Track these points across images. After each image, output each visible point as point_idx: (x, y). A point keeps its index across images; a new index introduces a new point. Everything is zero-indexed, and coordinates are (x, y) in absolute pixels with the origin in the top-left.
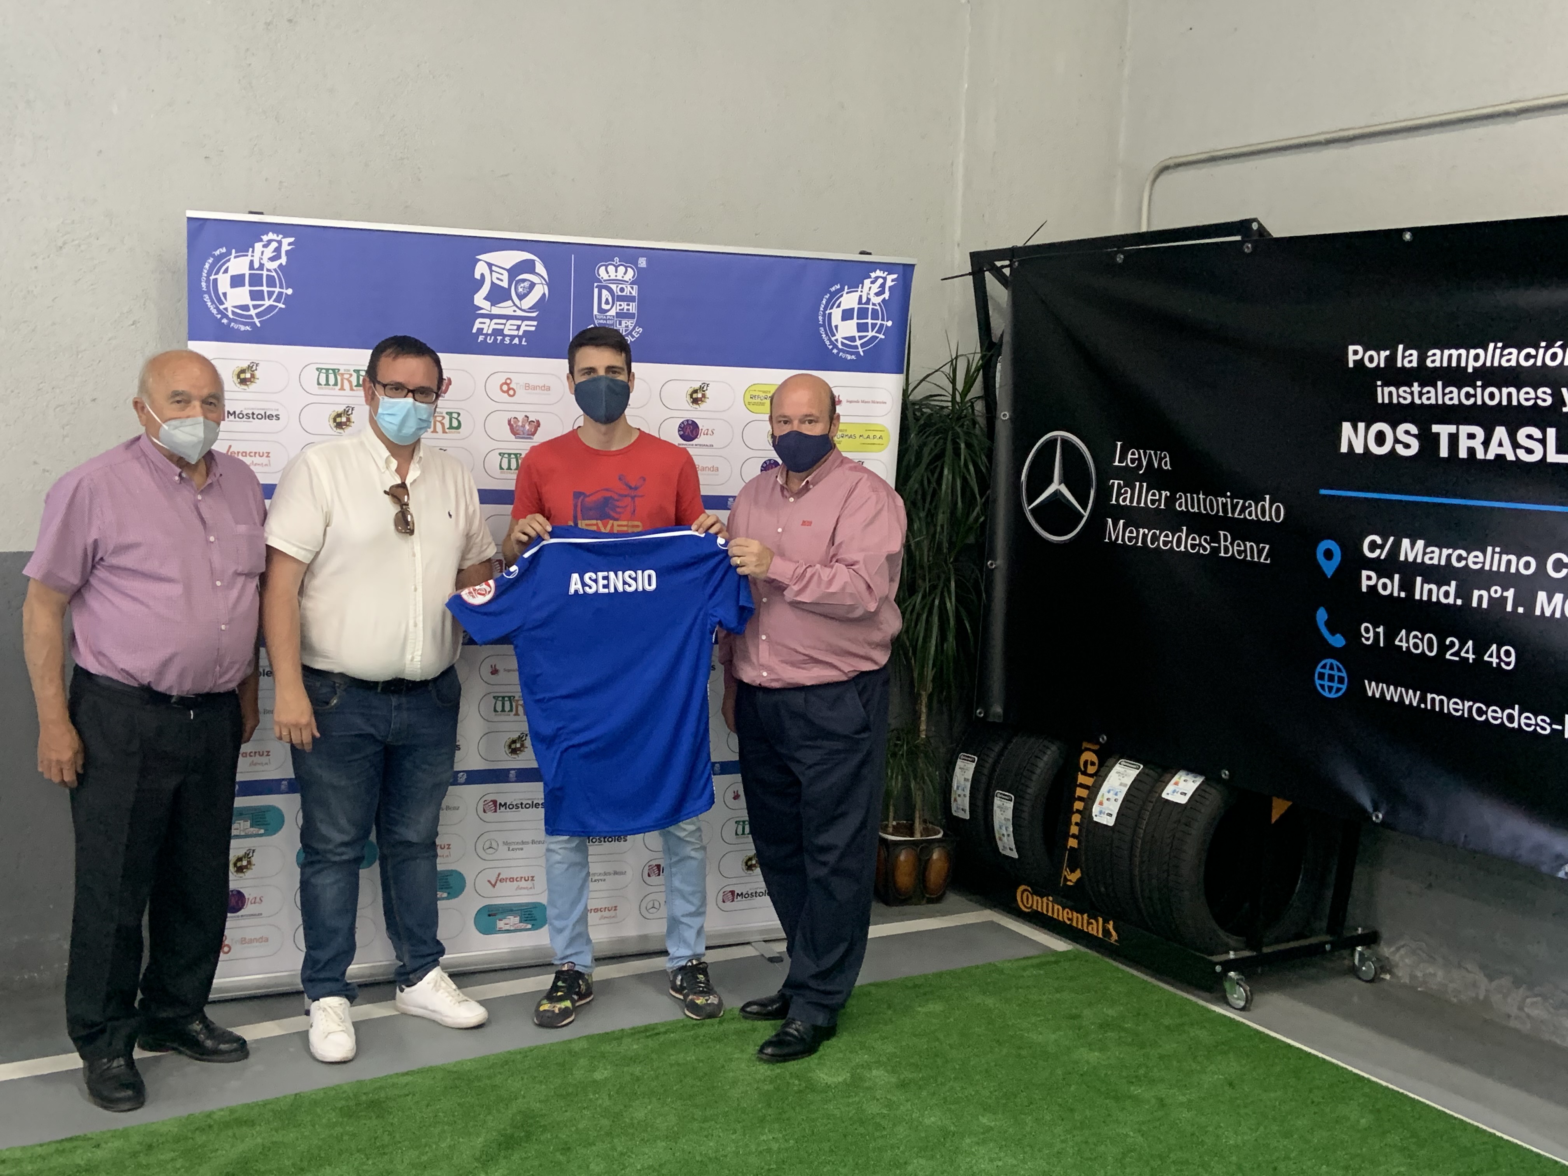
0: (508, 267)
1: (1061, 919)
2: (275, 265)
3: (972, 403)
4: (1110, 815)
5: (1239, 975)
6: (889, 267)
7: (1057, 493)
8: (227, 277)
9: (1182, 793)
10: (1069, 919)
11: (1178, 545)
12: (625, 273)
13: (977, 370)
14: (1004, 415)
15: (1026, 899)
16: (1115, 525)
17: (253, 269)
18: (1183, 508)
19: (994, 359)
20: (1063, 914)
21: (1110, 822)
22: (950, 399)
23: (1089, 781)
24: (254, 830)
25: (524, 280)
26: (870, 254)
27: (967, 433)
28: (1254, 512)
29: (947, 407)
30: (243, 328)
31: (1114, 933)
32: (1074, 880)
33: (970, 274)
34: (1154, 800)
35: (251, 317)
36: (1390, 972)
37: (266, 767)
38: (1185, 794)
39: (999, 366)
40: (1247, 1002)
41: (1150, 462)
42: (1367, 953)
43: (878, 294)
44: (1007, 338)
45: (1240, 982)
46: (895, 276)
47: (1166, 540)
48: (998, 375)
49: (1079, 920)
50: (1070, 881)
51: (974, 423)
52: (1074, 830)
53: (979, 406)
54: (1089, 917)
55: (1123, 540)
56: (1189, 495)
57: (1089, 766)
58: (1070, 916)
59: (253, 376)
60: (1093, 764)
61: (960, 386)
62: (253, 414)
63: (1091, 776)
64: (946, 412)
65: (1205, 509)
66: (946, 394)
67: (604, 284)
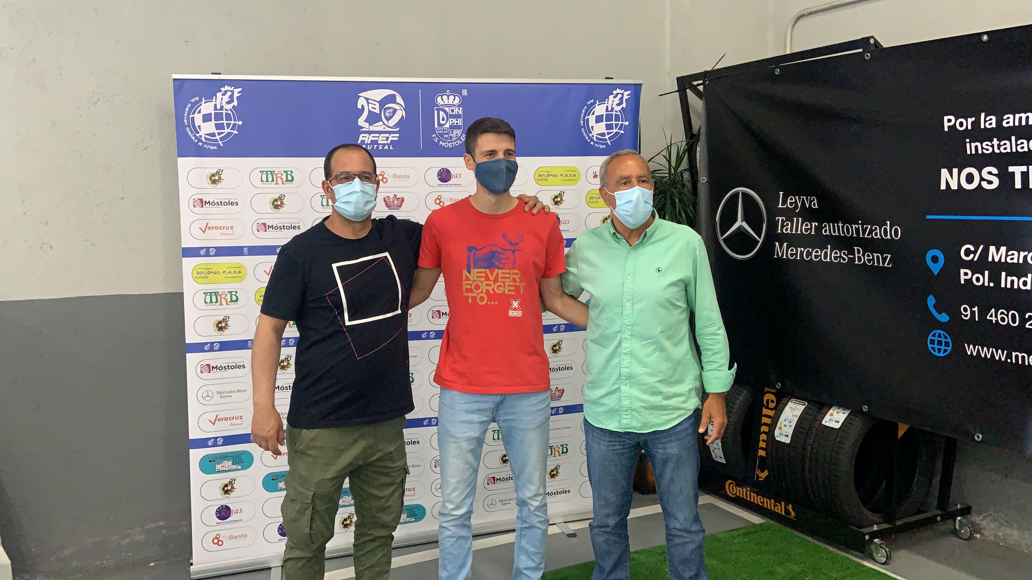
0: (379, 101)
1: (756, 502)
2: (230, 106)
3: (682, 174)
4: (787, 436)
5: (881, 540)
6: (624, 87)
7: (740, 227)
8: (201, 115)
9: (836, 421)
10: (761, 502)
11: (826, 257)
12: (454, 100)
13: (684, 152)
14: (703, 179)
15: (731, 488)
16: (781, 246)
17: (217, 110)
18: (828, 233)
19: (695, 144)
20: (758, 500)
21: (787, 440)
22: (668, 172)
23: (771, 413)
24: (235, 467)
25: (389, 108)
26: (612, 78)
27: (680, 193)
28: (878, 233)
29: (666, 177)
30: (212, 148)
31: (793, 513)
32: (764, 477)
33: (677, 91)
34: (816, 426)
35: (217, 140)
36: (979, 532)
37: (240, 426)
38: (839, 422)
39: (698, 149)
40: (887, 559)
41: (803, 203)
42: (964, 521)
43: (618, 105)
44: (703, 131)
45: (882, 546)
46: (629, 92)
47: (817, 255)
48: (698, 154)
49: (769, 504)
50: (761, 477)
51: (684, 186)
52: (762, 444)
53: (686, 176)
54: (776, 501)
55: (787, 255)
56: (831, 224)
57: (770, 404)
58: (762, 501)
59: (220, 178)
60: (772, 401)
61: (673, 163)
62: (221, 202)
63: (772, 409)
64: (665, 179)
65: (843, 232)
66: (665, 169)
67: (441, 107)
